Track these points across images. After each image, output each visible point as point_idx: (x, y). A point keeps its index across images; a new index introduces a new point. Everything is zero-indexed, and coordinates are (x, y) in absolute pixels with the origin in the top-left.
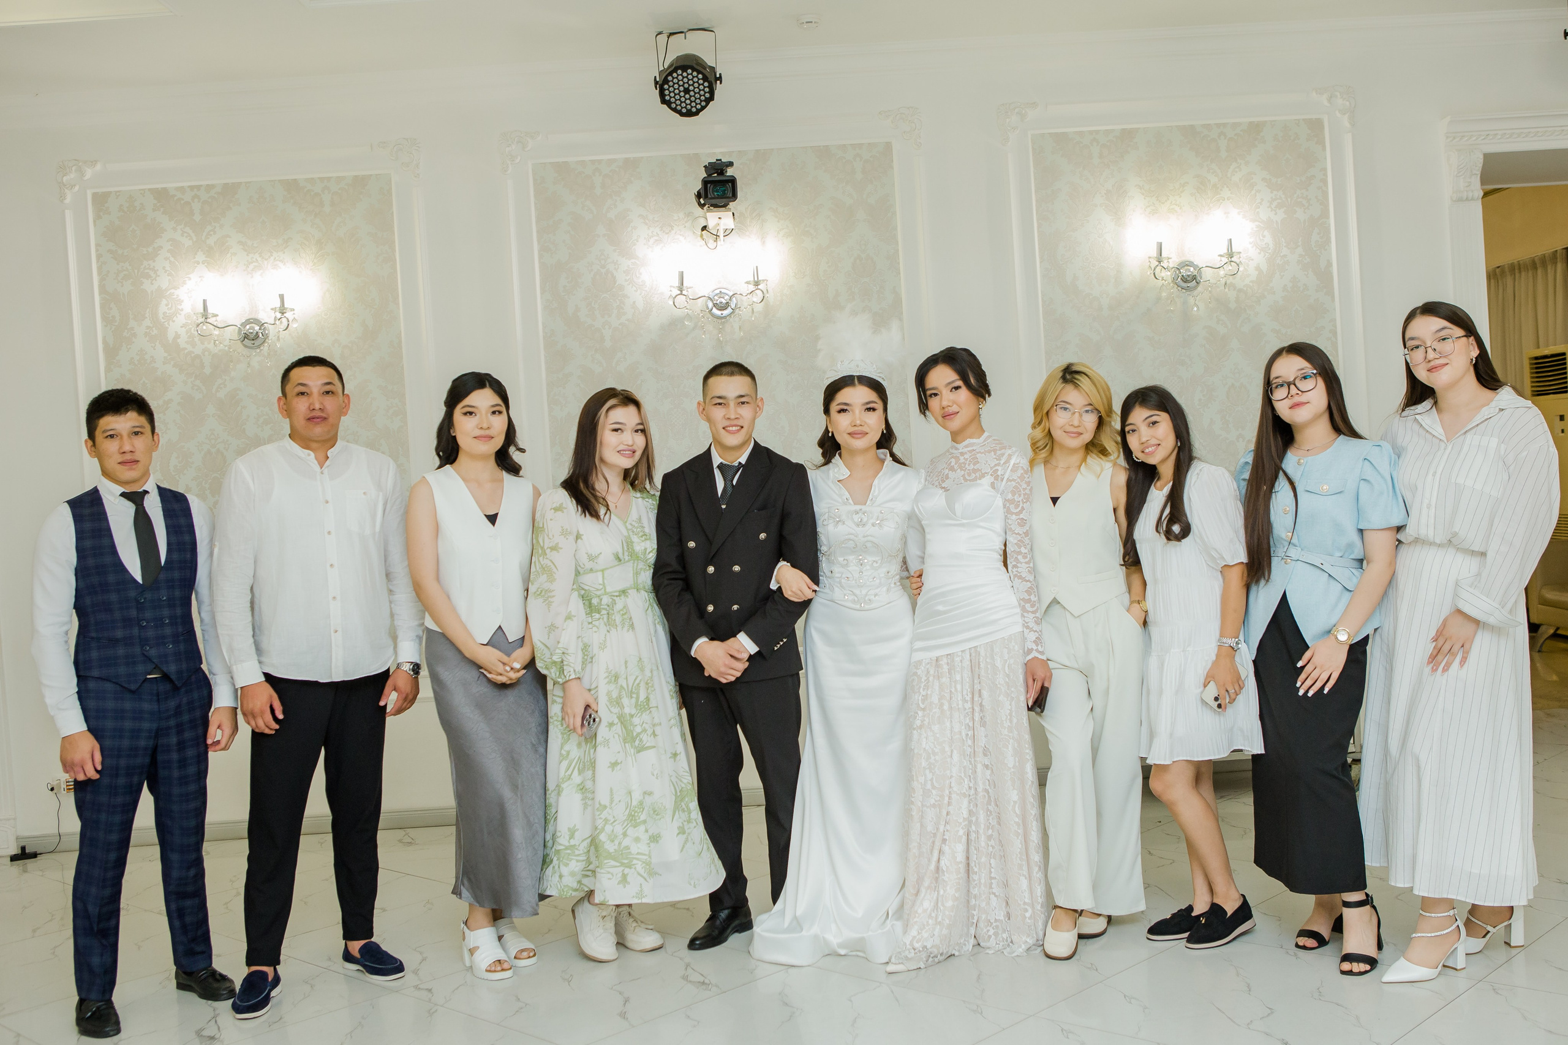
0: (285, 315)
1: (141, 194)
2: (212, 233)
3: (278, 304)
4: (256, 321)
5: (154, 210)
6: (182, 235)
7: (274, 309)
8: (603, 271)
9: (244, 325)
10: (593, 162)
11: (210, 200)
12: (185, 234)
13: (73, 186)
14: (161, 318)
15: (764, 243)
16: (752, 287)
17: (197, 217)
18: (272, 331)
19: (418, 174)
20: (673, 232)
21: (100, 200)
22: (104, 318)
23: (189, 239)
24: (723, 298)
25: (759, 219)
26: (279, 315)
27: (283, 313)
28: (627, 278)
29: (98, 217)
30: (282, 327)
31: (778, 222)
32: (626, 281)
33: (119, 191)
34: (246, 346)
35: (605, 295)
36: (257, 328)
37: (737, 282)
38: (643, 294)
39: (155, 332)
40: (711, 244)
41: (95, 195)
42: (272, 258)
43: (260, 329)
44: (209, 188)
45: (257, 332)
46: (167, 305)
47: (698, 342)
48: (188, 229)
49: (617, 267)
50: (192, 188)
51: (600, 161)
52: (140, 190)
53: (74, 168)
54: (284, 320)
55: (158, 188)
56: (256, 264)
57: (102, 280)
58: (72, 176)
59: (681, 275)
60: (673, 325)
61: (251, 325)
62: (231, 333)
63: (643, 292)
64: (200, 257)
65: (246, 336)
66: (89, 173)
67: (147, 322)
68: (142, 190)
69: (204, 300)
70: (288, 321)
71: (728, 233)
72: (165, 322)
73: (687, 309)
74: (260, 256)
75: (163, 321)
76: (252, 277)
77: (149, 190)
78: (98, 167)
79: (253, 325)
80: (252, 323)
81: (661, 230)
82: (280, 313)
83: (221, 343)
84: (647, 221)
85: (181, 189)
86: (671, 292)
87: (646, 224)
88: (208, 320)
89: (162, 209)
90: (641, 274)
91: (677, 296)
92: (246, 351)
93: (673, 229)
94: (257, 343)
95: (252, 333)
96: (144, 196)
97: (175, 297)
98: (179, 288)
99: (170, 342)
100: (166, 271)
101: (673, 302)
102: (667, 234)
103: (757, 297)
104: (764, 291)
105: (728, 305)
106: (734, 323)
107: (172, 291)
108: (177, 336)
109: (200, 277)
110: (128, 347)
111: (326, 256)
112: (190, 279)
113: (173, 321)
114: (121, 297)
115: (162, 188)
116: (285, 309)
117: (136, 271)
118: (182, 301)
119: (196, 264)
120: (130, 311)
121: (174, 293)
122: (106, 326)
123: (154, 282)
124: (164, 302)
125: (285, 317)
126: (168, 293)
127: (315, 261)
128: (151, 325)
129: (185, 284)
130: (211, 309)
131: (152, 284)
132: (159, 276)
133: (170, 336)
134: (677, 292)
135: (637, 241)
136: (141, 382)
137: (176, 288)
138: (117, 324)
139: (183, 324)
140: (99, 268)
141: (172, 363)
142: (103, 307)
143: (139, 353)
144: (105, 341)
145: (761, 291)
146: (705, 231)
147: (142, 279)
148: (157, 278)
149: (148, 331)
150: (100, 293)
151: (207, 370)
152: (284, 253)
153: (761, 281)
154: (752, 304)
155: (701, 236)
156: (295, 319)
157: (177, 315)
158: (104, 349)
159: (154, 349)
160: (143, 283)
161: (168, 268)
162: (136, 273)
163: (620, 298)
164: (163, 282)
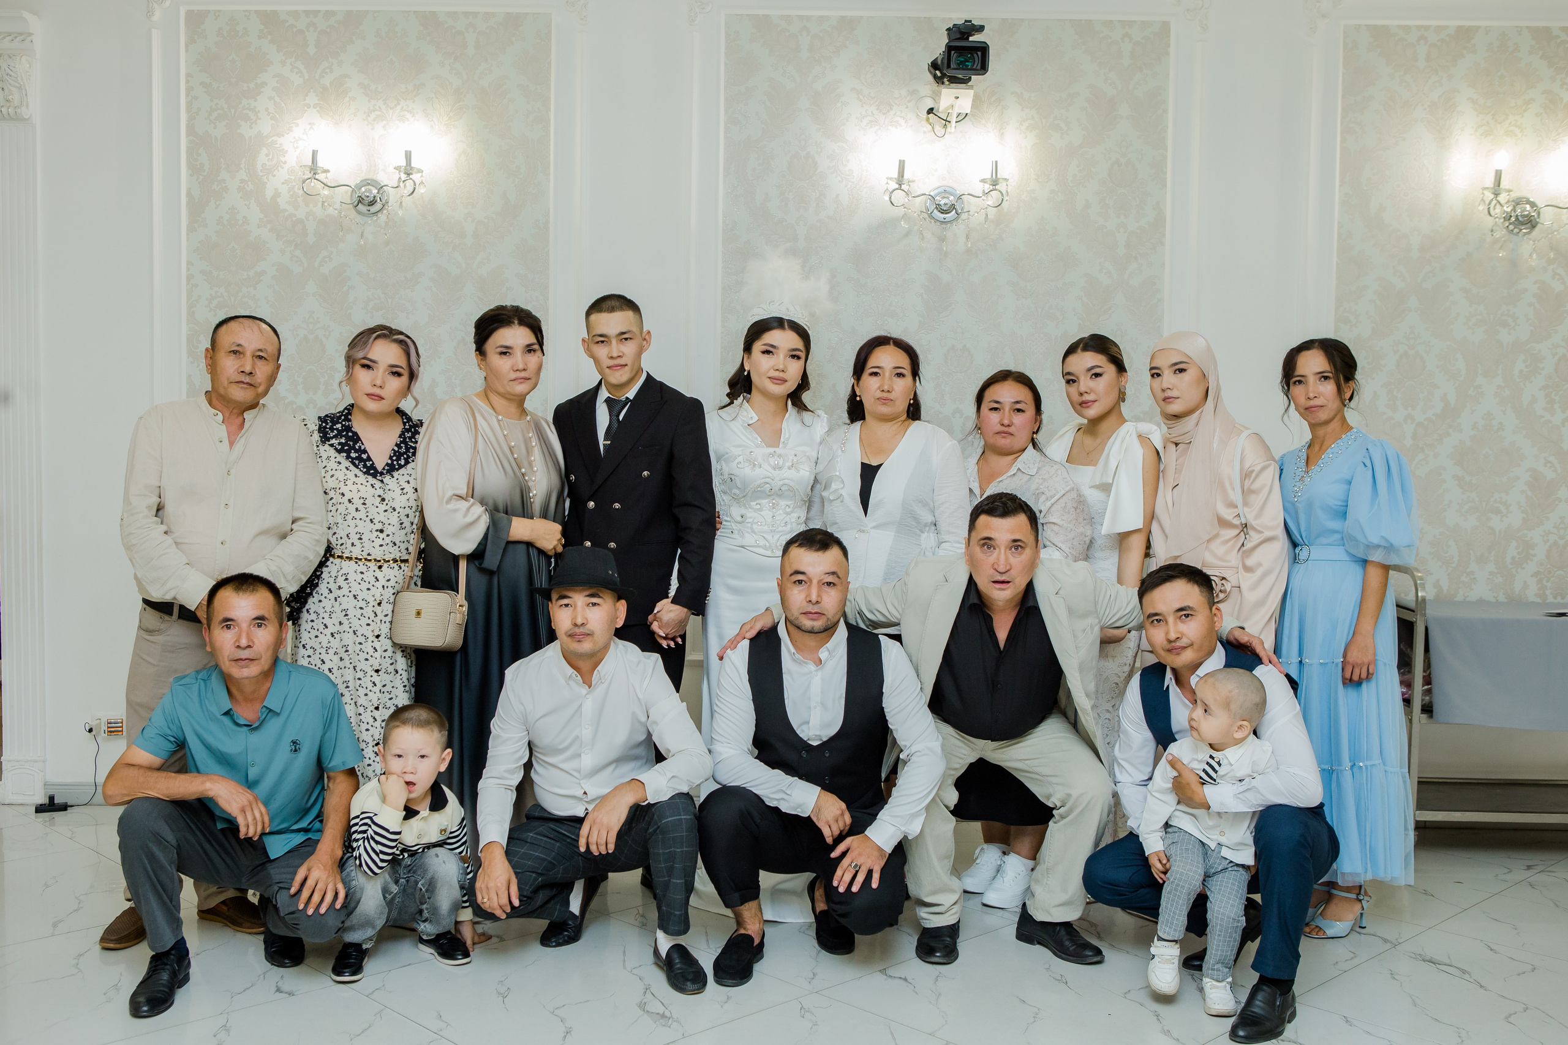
0: (411, 177)
1: (245, 15)
2: (328, 71)
3: (403, 163)
4: (374, 183)
5: (259, 37)
6: (292, 71)
7: (397, 169)
8: (803, 154)
9: (359, 187)
10: (801, 18)
11: (328, 30)
12: (296, 70)
14: (259, 170)
15: (1003, 133)
16: (988, 187)
17: (311, 50)
18: (392, 195)
19: (585, 16)
20: (892, 113)
21: (195, 20)
22: (191, 165)
23: (300, 76)
24: (948, 198)
25: (999, 105)
26: (404, 177)
27: (409, 175)
28: (831, 165)
29: (190, 41)
30: (406, 192)
31: (1021, 110)
32: (829, 168)
33: (219, 11)
34: (359, 213)
35: (803, 184)
36: (375, 191)
37: (968, 179)
38: (849, 186)
39: (251, 187)
40: (939, 130)
41: (189, 14)
42: (399, 107)
43: (378, 193)
44: (329, 14)
45: (375, 197)
46: (267, 155)
48: (299, 64)
49: (819, 150)
50: (307, 13)
51: (809, 18)
52: (244, 11)
54: (409, 184)
55: (266, 11)
56: (379, 113)
57: (191, 118)
59: (902, 165)
60: (884, 227)
61: (367, 187)
62: (343, 195)
63: (850, 184)
64: (312, 99)
65: (361, 200)
67: (242, 174)
68: (247, 11)
69: (313, 150)
70: (415, 184)
71: (962, 117)
72: (264, 175)
73: (905, 208)
74: (384, 104)
75: (261, 174)
76: (373, 129)
77: (256, 12)
79: (370, 187)
80: (369, 184)
81: (877, 109)
82: (405, 173)
83: (330, 206)
84: (861, 97)
85: (295, 14)
86: (887, 185)
87: (860, 100)
88: (317, 177)
89: (269, 37)
90: (848, 161)
91: (894, 190)
92: (359, 218)
93: (892, 109)
94: (374, 209)
95: (368, 197)
96: (248, 19)
97: (278, 146)
98: (283, 136)
99: (269, 201)
100: (269, 114)
101: (890, 198)
102: (884, 114)
103: (991, 201)
104: (1004, 193)
105: (953, 207)
106: (958, 230)
107: (275, 138)
108: (277, 194)
109: (310, 124)
110: (217, 203)
111: (464, 110)
112: (297, 125)
113: (274, 176)
114: (213, 140)
115: (271, 11)
116: (412, 168)
117: (233, 111)
118: (286, 152)
119: (306, 108)
120: (222, 159)
121: (277, 141)
122: (191, 175)
123: (253, 125)
124: (264, 151)
125: (411, 179)
126: (270, 140)
127: (451, 114)
128: (247, 179)
129: (292, 131)
130: (321, 163)
131: (251, 128)
132: (260, 119)
133: (269, 193)
134: (893, 185)
135: (847, 120)
136: (230, 247)
137: (280, 135)
138: (205, 174)
139: (285, 180)
140: (189, 105)
141: (269, 226)
142: (189, 151)
143: (229, 211)
144: (189, 194)
145: (1000, 191)
146: (932, 115)
147: (239, 121)
148: (258, 121)
149: (242, 185)
150: (188, 135)
151: (311, 239)
152: (414, 102)
153: (999, 179)
154: (987, 208)
155: (928, 120)
156: (422, 183)
157: (279, 168)
158: (188, 204)
159: (249, 208)
160: (240, 126)
161: (271, 110)
162: (233, 113)
163: (820, 189)
164: (265, 126)
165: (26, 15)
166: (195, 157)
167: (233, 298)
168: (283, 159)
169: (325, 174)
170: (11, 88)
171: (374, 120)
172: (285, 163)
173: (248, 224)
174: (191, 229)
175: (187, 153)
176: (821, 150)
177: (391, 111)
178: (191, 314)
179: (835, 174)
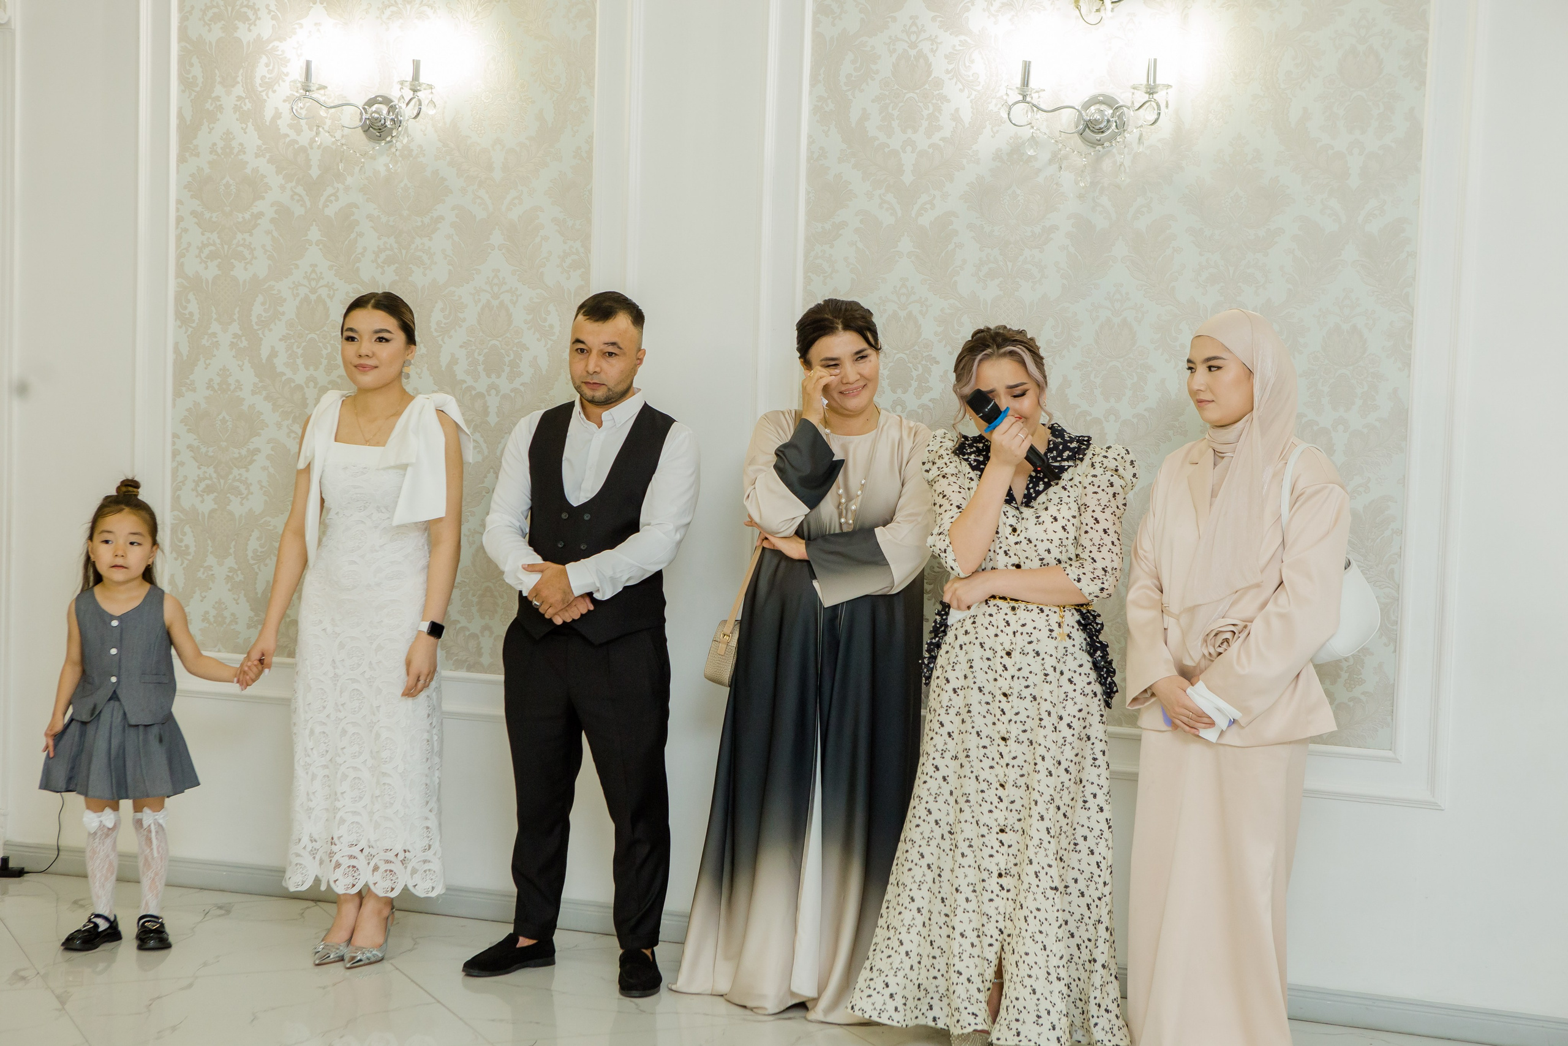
0: (418, 93)
3: (412, 75)
4: (386, 101)
7: (406, 83)
8: (912, 53)
9: (369, 104)
14: (258, 85)
16: (1144, 96)
18: (402, 117)
22: (182, 79)
24: (1101, 111)
26: (411, 93)
27: (415, 91)
28: (950, 67)
32: (948, 72)
34: (369, 139)
35: (912, 95)
36: (386, 111)
37: (1124, 85)
38: (972, 97)
39: (248, 106)
43: (389, 113)
45: (385, 117)
46: (267, 65)
47: (1054, 187)
49: (935, 47)
54: (416, 101)
57: (184, 19)
59: (1027, 68)
60: (1012, 156)
61: (379, 106)
62: (351, 118)
63: (974, 93)
65: (371, 122)
67: (239, 90)
69: (308, 61)
70: (421, 104)
72: (263, 91)
73: (1034, 127)
75: (260, 89)
79: (381, 106)
80: (381, 102)
82: (412, 88)
86: (1007, 96)
88: (313, 94)
90: (972, 61)
91: (1015, 103)
92: (370, 148)
94: (383, 133)
95: (379, 119)
97: (279, 53)
98: (286, 40)
99: (268, 124)
100: (270, 12)
101: (1010, 114)
103: (1149, 115)
104: (1163, 104)
105: (1108, 123)
106: (1114, 156)
107: (276, 43)
108: (277, 115)
109: (316, 24)
110: (211, 126)
111: (494, 3)
112: (301, 26)
113: (274, 92)
114: (207, 47)
116: (419, 83)
117: (230, 9)
118: (289, 61)
119: (311, 4)
120: (217, 71)
121: (278, 47)
122: (183, 91)
123: (252, 27)
124: (264, 60)
125: (417, 96)
126: (271, 46)
127: (479, 9)
128: (244, 95)
129: (295, 33)
130: (316, 76)
131: (250, 30)
132: (260, 19)
133: (269, 114)
134: (1016, 96)
135: (972, 4)
136: (224, 182)
137: (281, 39)
138: (198, 89)
139: (287, 97)
141: (268, 155)
142: (182, 61)
143: (224, 137)
144: (180, 116)
145: (1157, 103)
147: (237, 22)
148: (258, 22)
149: (238, 103)
150: (180, 40)
151: (315, 172)
153: (1158, 86)
156: (430, 101)
157: (280, 81)
158: (179, 127)
159: (245, 133)
160: (238, 28)
161: (273, 7)
162: (229, 13)
163: (934, 101)
164: (265, 28)
166: (188, 68)
167: (226, 247)
168: (285, 70)
169: (322, 92)
171: (389, 18)
172: (287, 75)
173: (245, 153)
174: (181, 159)
175: (178, 64)
176: (937, 48)
177: (408, 7)
178: (180, 266)
179: (955, 79)
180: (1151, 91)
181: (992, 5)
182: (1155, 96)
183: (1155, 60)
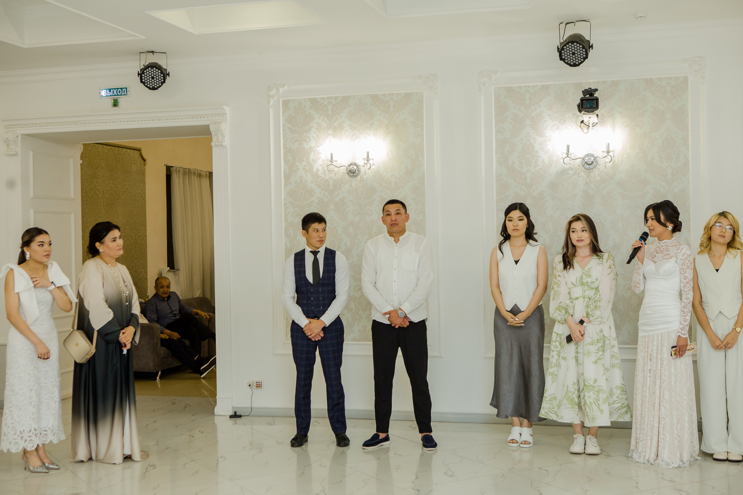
0: (369, 162)
1: (305, 100)
2: (336, 120)
3: (366, 156)
4: (355, 164)
5: (310, 109)
6: (322, 121)
7: (364, 159)
8: (528, 143)
9: (349, 166)
10: (525, 87)
11: (336, 104)
12: (324, 121)
13: (274, 97)
15: (614, 130)
16: (605, 154)
17: (330, 112)
18: (362, 169)
19: (437, 92)
20: (566, 124)
21: (286, 103)
22: (285, 161)
23: (326, 123)
24: (590, 159)
25: (612, 117)
26: (366, 162)
27: (368, 161)
28: (540, 147)
29: (284, 112)
30: (367, 168)
31: (622, 119)
32: (540, 148)
33: (295, 99)
34: (350, 176)
35: (528, 156)
36: (355, 168)
37: (599, 151)
38: (548, 156)
39: (308, 168)
40: (585, 130)
41: (283, 101)
42: (364, 133)
43: (357, 168)
44: (336, 98)
45: (355, 170)
46: (314, 155)
47: (576, 182)
48: (325, 118)
49: (535, 141)
50: (328, 98)
51: (529, 86)
52: (304, 99)
53: (275, 88)
54: (368, 164)
55: (312, 98)
56: (356, 136)
57: (285, 142)
58: (274, 92)
59: (568, 147)
60: (563, 172)
62: (343, 170)
63: (548, 155)
64: (330, 132)
65: (350, 171)
66: (281, 90)
67: (304, 163)
68: (305, 98)
69: (331, 153)
70: (370, 165)
71: (594, 125)
72: (313, 163)
73: (570, 164)
74: (358, 132)
75: (311, 162)
76: (354, 142)
77: (308, 99)
78: (286, 87)
79: (353, 166)
80: (353, 165)
81: (559, 123)
83: (338, 175)
84: (552, 118)
85: (323, 99)
86: (562, 155)
88: (333, 164)
89: (314, 108)
90: (547, 145)
91: (565, 157)
92: (350, 179)
93: (565, 122)
94: (355, 174)
95: (353, 170)
96: (305, 102)
97: (318, 151)
98: (320, 147)
99: (315, 173)
100: (314, 138)
101: (563, 161)
102: (562, 124)
103: (608, 159)
104: (612, 157)
105: (592, 162)
106: (596, 172)
107: (317, 148)
108: (318, 170)
109: (330, 142)
110: (295, 175)
111: (390, 133)
112: (325, 142)
113: (316, 163)
114: (293, 150)
115: (314, 98)
116: (369, 159)
117: (300, 138)
118: (321, 153)
119: (328, 136)
120: (297, 158)
122: (285, 164)
124: (313, 153)
125: (369, 163)
126: (315, 149)
127: (385, 135)
128: (306, 165)
129: (323, 145)
130: (334, 159)
131: (307, 144)
133: (315, 170)
134: (565, 155)
135: (547, 128)
136: (300, 192)
137: (318, 147)
138: (290, 163)
139: (321, 164)
140: (284, 136)
141: (315, 183)
142: (284, 155)
143: (300, 178)
144: (285, 172)
145: (610, 156)
146: (583, 123)
147: (303, 142)
148: (310, 142)
149: (304, 167)
150: (284, 148)
151: (331, 187)
152: (370, 131)
153: (610, 151)
154: (605, 163)
155: (580, 126)
156: (373, 164)
157: (318, 160)
158: (284, 175)
159: (307, 176)
160: (303, 144)
161: (315, 137)
162: (300, 139)
163: (536, 157)
164: (313, 143)
165: (224, 107)
166: (287, 157)
168: (320, 156)
169: (336, 163)
170: (219, 135)
171: (355, 139)
172: (321, 158)
173: (307, 182)
174: (285, 186)
176: (536, 141)
177: (361, 135)
178: (286, 219)
179: (542, 151)
180: (608, 152)
181: (553, 128)
182: (609, 154)
183: (609, 143)
